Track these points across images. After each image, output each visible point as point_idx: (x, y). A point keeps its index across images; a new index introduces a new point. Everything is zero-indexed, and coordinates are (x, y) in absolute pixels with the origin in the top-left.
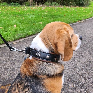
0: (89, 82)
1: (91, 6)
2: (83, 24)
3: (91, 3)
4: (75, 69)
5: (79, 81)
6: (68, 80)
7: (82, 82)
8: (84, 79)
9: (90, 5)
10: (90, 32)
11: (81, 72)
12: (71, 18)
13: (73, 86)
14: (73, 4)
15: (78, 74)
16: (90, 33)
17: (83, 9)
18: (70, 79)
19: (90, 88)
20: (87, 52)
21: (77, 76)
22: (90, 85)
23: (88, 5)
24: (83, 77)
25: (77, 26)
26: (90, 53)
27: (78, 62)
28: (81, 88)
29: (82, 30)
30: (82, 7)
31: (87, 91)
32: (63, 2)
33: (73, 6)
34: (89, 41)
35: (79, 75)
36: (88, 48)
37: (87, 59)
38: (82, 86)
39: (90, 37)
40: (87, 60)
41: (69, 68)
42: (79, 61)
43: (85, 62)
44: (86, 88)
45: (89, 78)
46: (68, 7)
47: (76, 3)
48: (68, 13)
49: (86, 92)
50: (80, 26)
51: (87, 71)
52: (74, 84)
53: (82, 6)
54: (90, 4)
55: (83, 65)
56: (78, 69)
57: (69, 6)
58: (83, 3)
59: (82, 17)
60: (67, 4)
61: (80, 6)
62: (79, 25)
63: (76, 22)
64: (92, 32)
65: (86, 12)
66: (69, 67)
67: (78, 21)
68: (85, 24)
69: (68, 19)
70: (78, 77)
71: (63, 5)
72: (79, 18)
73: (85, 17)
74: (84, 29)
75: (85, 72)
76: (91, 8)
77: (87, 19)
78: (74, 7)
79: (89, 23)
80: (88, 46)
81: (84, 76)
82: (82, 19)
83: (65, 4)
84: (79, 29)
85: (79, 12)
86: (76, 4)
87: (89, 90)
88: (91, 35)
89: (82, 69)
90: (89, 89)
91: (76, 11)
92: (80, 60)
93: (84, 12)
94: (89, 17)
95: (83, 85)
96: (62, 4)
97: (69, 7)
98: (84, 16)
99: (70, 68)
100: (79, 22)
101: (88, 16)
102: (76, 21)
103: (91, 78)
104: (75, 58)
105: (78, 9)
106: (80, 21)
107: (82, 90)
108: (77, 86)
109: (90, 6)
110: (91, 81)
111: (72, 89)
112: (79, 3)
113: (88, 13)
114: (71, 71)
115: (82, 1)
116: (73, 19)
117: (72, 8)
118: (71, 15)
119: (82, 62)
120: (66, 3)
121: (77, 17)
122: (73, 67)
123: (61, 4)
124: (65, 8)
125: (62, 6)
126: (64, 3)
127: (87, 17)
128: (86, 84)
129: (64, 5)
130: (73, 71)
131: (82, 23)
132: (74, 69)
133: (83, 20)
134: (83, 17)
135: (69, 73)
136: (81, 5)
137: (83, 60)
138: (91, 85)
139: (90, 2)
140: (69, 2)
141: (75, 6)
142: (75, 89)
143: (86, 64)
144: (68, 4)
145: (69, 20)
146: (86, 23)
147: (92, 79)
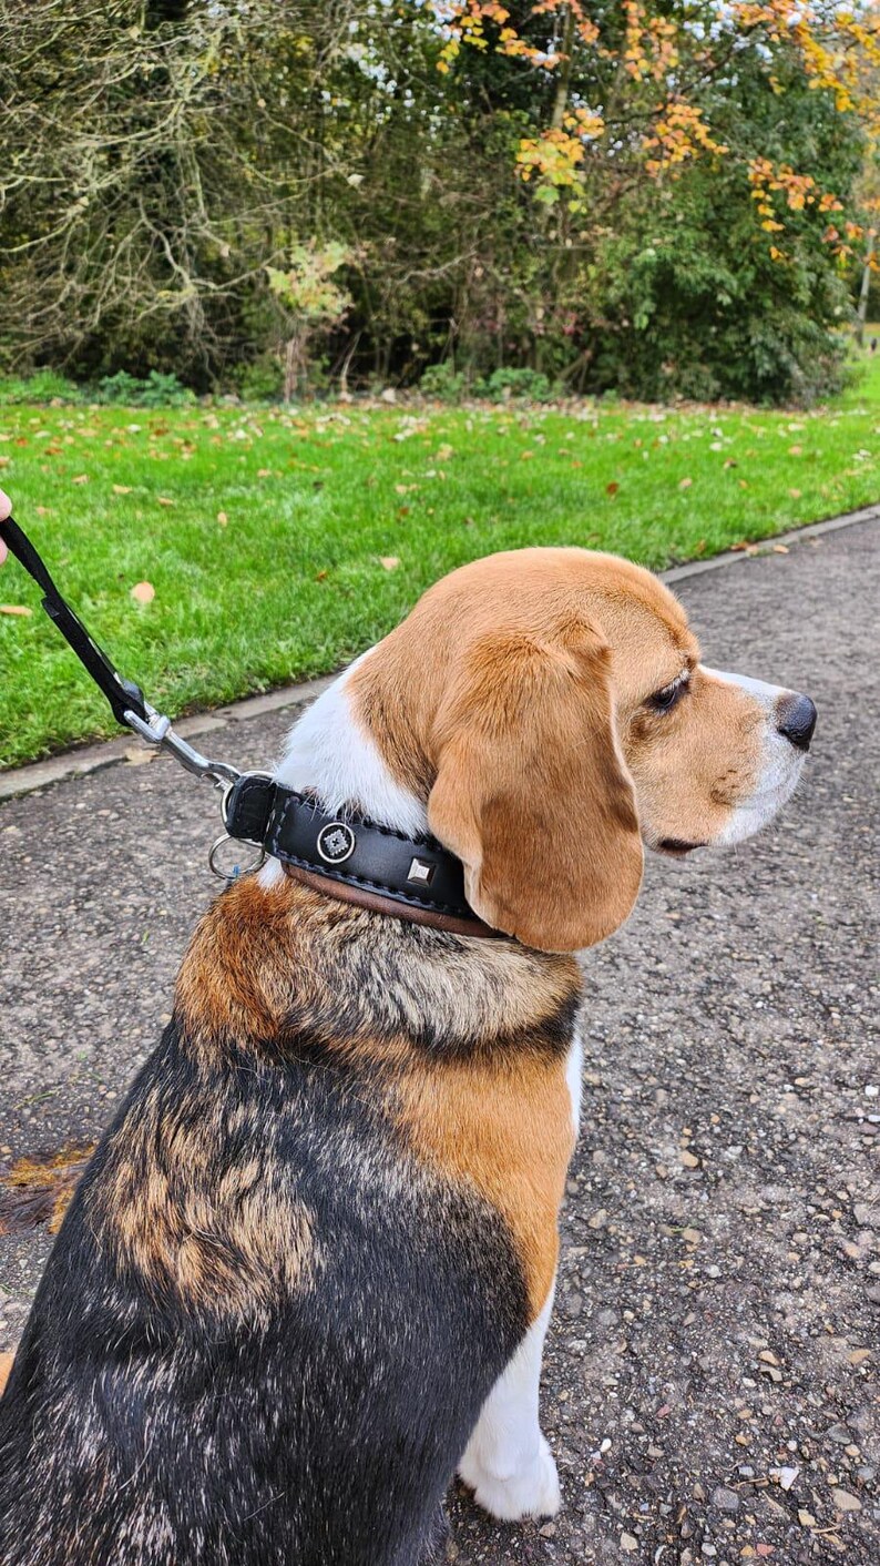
0: (840, 1117)
1: (865, 402)
2: (784, 570)
3: (863, 373)
4: (711, 998)
5: (748, 1113)
6: (648, 1101)
7: (782, 1122)
8: (798, 1091)
9: (850, 394)
10: (856, 646)
11: (772, 1028)
12: (669, 516)
13: (692, 1161)
14: (687, 378)
15: (740, 1044)
16: (854, 657)
17: (788, 425)
18: (661, 1094)
19: (852, 1178)
20: (829, 837)
21: (734, 1063)
22: (855, 1145)
23: (833, 389)
24: (791, 1075)
25: (730, 594)
26: (851, 848)
27: (743, 928)
28: (767, 1177)
29: (776, 623)
30: (776, 414)
31: (825, 1204)
32: (592, 364)
33: (693, 397)
34: (844, 730)
35: (754, 1054)
36: (835, 794)
37: (822, 901)
38: (776, 1162)
39: (853, 695)
40: (828, 916)
41: (656, 984)
42: (750, 925)
43: (809, 931)
44: (815, 1178)
45: (842, 1085)
46: (640, 406)
47: (718, 375)
48: (642, 466)
49: (820, 1210)
50: (758, 590)
51: (827, 1014)
52: (706, 1141)
53: (777, 404)
54: (850, 382)
55: (790, 961)
56: (740, 999)
57: (652, 401)
58: (783, 371)
59: (779, 500)
60: (634, 380)
61: (756, 401)
62: (744, 583)
63: (720, 553)
64: (868, 646)
65: (812, 458)
66: (656, 974)
67: (737, 539)
68: (808, 572)
69: (647, 524)
70: (738, 1068)
71: (600, 392)
72: (750, 517)
73: (804, 507)
74: (792, 614)
75: (806, 1026)
76: (863, 418)
77: (828, 518)
78: (701, 409)
79: (838, 566)
80: (836, 777)
81: (800, 1067)
82: (781, 519)
83: (612, 383)
84: (752, 615)
85: (751, 460)
86: (715, 385)
87: (843, 1196)
88: (862, 670)
89: (775, 1000)
90: (843, 1186)
91: (716, 447)
92: (757, 913)
93: (790, 459)
94: (839, 501)
95: (785, 1151)
96: (589, 379)
97: (655, 414)
98: (797, 493)
99: (663, 992)
100: (752, 550)
101: (830, 490)
102: (719, 540)
103: (865, 1078)
104: (713, 893)
105: (736, 427)
106: (758, 539)
107: (773, 1192)
108: (732, 1153)
109: (855, 402)
110: (860, 1113)
111: (681, 1187)
112: (752, 374)
113: (832, 466)
114: (671, 1016)
115: (773, 354)
116: (692, 521)
117: (684, 421)
118: (672, 483)
119: (780, 931)
120: (624, 375)
121: (728, 502)
122: (696, 981)
123: (575, 386)
124: (612, 421)
125: (590, 400)
126: (607, 373)
127: (827, 500)
128: (814, 1139)
129: (610, 393)
130: (697, 1012)
131: (780, 562)
132: (700, 994)
133: (786, 531)
134: (787, 506)
135: (658, 1035)
136: (771, 389)
137: (783, 912)
138: (865, 1150)
139: (848, 362)
140: (651, 368)
141: (715, 401)
142: (709, 1183)
143: (820, 953)
144: (646, 378)
145: (656, 530)
146: (819, 560)
147: (871, 1091)
